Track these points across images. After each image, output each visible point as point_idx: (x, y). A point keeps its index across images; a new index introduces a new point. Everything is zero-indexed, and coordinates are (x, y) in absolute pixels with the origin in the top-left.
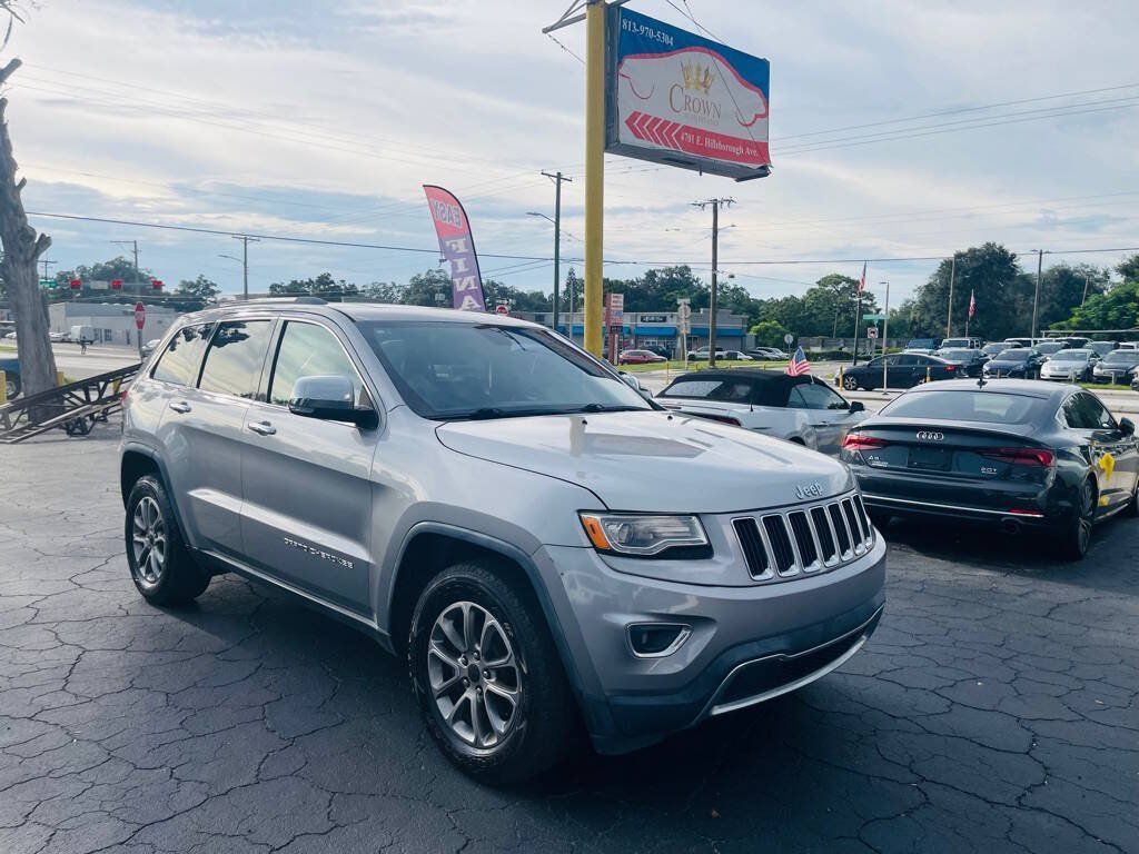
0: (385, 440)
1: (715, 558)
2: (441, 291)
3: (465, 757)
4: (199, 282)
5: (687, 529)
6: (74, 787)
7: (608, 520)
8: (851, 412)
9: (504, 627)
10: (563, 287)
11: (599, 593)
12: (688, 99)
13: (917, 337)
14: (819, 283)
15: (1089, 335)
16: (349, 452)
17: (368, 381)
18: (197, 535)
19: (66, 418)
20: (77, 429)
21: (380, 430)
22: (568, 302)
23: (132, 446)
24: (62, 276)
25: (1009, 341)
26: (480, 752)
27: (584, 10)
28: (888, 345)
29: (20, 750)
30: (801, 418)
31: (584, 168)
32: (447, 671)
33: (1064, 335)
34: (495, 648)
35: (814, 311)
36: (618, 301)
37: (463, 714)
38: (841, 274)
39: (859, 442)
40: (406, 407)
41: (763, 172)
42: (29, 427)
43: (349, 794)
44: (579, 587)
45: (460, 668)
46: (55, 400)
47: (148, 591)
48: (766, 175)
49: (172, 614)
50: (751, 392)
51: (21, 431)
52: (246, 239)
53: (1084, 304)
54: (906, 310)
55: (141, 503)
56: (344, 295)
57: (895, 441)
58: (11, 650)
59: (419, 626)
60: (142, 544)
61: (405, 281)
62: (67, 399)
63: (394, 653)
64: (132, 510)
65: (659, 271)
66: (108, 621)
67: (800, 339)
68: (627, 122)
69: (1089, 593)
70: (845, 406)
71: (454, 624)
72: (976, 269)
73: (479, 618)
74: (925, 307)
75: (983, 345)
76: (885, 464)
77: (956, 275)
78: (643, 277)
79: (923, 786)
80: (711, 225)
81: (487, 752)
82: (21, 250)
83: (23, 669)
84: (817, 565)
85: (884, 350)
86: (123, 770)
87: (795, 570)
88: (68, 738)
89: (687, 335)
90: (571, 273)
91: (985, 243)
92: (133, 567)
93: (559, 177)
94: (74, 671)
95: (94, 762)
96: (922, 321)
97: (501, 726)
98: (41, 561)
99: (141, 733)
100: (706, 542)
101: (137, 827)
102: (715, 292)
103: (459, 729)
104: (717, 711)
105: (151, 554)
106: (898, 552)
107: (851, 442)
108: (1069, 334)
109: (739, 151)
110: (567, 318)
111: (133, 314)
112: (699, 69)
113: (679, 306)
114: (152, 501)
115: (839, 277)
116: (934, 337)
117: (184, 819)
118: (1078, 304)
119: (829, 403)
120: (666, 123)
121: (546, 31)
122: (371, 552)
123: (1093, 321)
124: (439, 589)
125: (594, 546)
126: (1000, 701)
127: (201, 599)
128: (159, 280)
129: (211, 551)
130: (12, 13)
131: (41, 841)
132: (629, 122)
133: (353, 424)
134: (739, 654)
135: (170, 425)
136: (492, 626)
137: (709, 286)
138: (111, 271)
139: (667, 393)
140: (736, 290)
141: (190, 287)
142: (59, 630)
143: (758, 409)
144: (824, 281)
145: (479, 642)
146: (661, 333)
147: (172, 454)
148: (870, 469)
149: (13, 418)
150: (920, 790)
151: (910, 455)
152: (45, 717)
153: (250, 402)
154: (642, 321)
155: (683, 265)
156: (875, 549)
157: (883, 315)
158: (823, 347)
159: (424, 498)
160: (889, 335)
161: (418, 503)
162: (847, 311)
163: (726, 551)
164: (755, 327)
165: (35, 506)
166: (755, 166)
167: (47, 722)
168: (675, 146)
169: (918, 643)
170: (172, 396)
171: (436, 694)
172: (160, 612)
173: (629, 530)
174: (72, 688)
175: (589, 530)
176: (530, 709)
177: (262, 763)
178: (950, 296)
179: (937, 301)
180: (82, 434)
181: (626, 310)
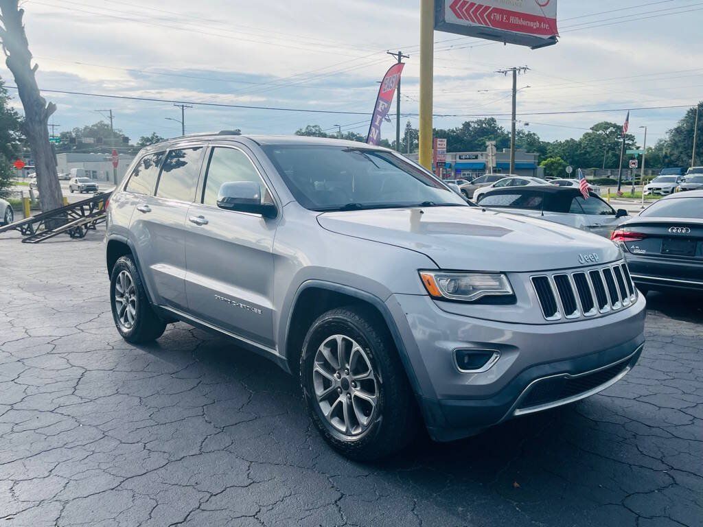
0: (282, 225)
1: (518, 304)
4: (153, 138)
5: (498, 283)
6: (81, 454)
7: (439, 276)
8: (619, 217)
9: (365, 351)
10: (402, 135)
11: (433, 331)
13: (668, 167)
14: (592, 129)
16: (259, 236)
17: (274, 189)
18: (157, 296)
19: (69, 227)
20: (76, 234)
21: (279, 218)
22: (406, 146)
23: (114, 236)
24: (64, 135)
26: (349, 438)
28: (645, 173)
29: (46, 431)
30: (580, 221)
32: (326, 383)
34: (360, 367)
35: (588, 150)
36: (442, 144)
37: (338, 412)
38: (609, 122)
39: (624, 236)
40: (296, 202)
41: (553, 41)
42: (46, 233)
43: (261, 463)
44: (420, 326)
45: (336, 381)
46: (62, 215)
47: (126, 334)
48: (555, 43)
50: (542, 202)
51: (41, 235)
52: (183, 106)
54: (660, 148)
55: (120, 275)
57: (652, 235)
58: (37, 370)
59: (307, 352)
60: (121, 302)
62: (70, 214)
63: (289, 372)
64: (114, 280)
65: (472, 122)
66: (101, 352)
67: (578, 170)
68: (450, 6)
70: (613, 213)
71: (331, 351)
73: (348, 346)
74: (674, 144)
76: (644, 252)
77: (699, 120)
78: (461, 127)
79: (672, 472)
80: (511, 87)
81: (355, 438)
82: (36, 113)
83: (47, 381)
84: (594, 311)
85: (641, 178)
86: (114, 444)
87: (577, 314)
88: (77, 424)
89: (493, 168)
90: (408, 125)
92: (116, 318)
93: (400, 55)
94: (80, 383)
95: (94, 438)
96: (672, 155)
97: (364, 420)
98: (56, 315)
99: (124, 421)
100: (511, 293)
101: (122, 479)
102: (514, 137)
103: (335, 422)
104: (518, 413)
105: (127, 309)
106: (653, 317)
107: (617, 235)
109: (535, 25)
111: (110, 160)
113: (487, 147)
114: (127, 273)
115: (607, 123)
116: (681, 166)
117: (153, 475)
119: (601, 210)
120: (479, 6)
122: (273, 304)
124: (320, 326)
125: (430, 294)
127: (158, 340)
128: (126, 136)
129: (166, 306)
132: (452, 7)
133: (260, 215)
134: (535, 372)
135: (139, 221)
136: (358, 351)
137: (509, 133)
138: (95, 131)
140: (529, 135)
141: (147, 141)
142: (70, 357)
143: (547, 214)
144: (596, 128)
145: (348, 363)
146: (474, 167)
147: (139, 243)
148: (632, 255)
149: (35, 227)
150: (670, 475)
151: (664, 245)
152: (59, 411)
153: (190, 203)
154: (460, 158)
155: (490, 117)
156: (637, 303)
157: (642, 151)
158: (595, 175)
159: (310, 264)
160: (646, 166)
161: (305, 268)
162: (614, 149)
163: (526, 299)
164: (544, 162)
165: (52, 281)
166: (546, 37)
167: (62, 414)
168: (487, 24)
169: (668, 377)
170: (138, 203)
171: (319, 399)
172: (134, 348)
173: (455, 283)
174: (79, 393)
175: (426, 284)
176: (385, 407)
177: (203, 442)
178: (695, 136)
179: (684, 140)
180: (80, 237)
181: (448, 151)
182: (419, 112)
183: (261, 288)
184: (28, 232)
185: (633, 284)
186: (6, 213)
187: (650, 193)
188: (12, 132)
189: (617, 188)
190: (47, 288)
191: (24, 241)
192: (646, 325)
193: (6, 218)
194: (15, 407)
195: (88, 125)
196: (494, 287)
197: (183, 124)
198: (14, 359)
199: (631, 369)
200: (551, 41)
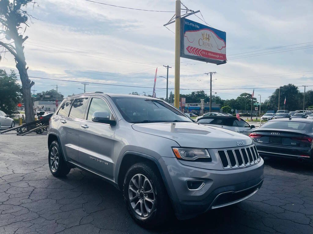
0: (118, 128)
1: (213, 161)
3: (138, 220)
5: (204, 153)
6: (29, 224)
7: (181, 150)
8: (251, 128)
9: (150, 181)
10: (169, 96)
11: (178, 172)
12: (204, 43)
13: (269, 110)
14: (241, 95)
17: (115, 114)
18: (68, 158)
19: (37, 129)
20: (39, 132)
21: (117, 126)
22: (170, 100)
23: (51, 133)
24: (38, 94)
25: (297, 111)
26: (143, 218)
27: (175, 20)
28: (261, 112)
29: (15, 214)
31: (174, 64)
32: (134, 194)
34: (147, 187)
35: (239, 103)
36: (184, 100)
37: (138, 207)
38: (247, 93)
39: (254, 135)
40: (124, 120)
42: (27, 131)
43: (105, 229)
44: (172, 171)
45: (138, 193)
46: (34, 124)
47: (53, 172)
48: (225, 63)
49: (60, 179)
50: (222, 122)
51: (25, 132)
52: (85, 84)
54: (266, 103)
55: (53, 148)
57: (265, 135)
58: (15, 187)
59: (126, 181)
60: (53, 160)
62: (37, 124)
63: (119, 189)
64: (50, 150)
65: (195, 92)
66: (42, 180)
67: (236, 110)
70: (250, 127)
71: (136, 181)
72: (286, 91)
73: (143, 178)
74: (271, 101)
75: (289, 112)
76: (262, 142)
77: (280, 93)
78: (191, 94)
79: (277, 233)
80: (210, 79)
81: (145, 218)
82: (27, 85)
83: (18, 192)
84: (243, 165)
85: (260, 114)
86: (43, 220)
87: (236, 166)
88: (29, 211)
89: (203, 109)
90: (171, 92)
91: (288, 84)
92: (50, 166)
93: (168, 67)
94: (32, 193)
95: (35, 218)
96: (271, 106)
97: (149, 211)
98: (26, 165)
99: (48, 210)
100: (210, 157)
102: (211, 98)
103: (137, 211)
104: (213, 208)
105: (55, 162)
106: (267, 168)
107: (251, 135)
109: (218, 56)
111: (55, 104)
112: (207, 34)
113: (201, 101)
114: (56, 148)
115: (246, 93)
116: (274, 110)
119: (245, 126)
120: (198, 49)
121: (164, 25)
122: (113, 161)
124: (132, 170)
125: (176, 157)
126: (300, 209)
127: (68, 175)
128: (63, 95)
130: (27, 25)
132: (187, 49)
133: (109, 125)
134: (220, 190)
135: (62, 127)
136: (147, 181)
137: (209, 96)
138: (51, 93)
140: (217, 97)
142: (29, 182)
143: (224, 126)
144: (242, 95)
145: (143, 186)
146: (196, 109)
148: (257, 143)
149: (23, 129)
151: (269, 139)
152: (23, 205)
153: (82, 120)
154: (191, 105)
155: (202, 90)
156: (260, 162)
157: (259, 104)
158: (242, 113)
159: (128, 144)
160: (261, 110)
161: (126, 146)
162: (249, 103)
163: (216, 160)
164: (223, 107)
165: (26, 151)
166: (222, 61)
167: (23, 207)
168: (200, 55)
169: (274, 193)
170: (63, 120)
171: (131, 201)
172: (57, 179)
173: (187, 153)
174: (31, 198)
175: (175, 153)
176: (158, 205)
177: (81, 220)
178: (279, 98)
179: (275, 100)
180: (40, 133)
181: (186, 103)
182: (174, 88)
183: (108, 154)
184: (20, 131)
185: (258, 154)
186: (12, 124)
187: (263, 120)
188: (17, 93)
189: (251, 118)
190: (24, 154)
191: (17, 135)
192: (264, 171)
193: (12, 126)
194: (4, 203)
195: (48, 91)
196: (203, 155)
197: (85, 90)
198: (6, 183)
199: (259, 189)
200: (224, 62)
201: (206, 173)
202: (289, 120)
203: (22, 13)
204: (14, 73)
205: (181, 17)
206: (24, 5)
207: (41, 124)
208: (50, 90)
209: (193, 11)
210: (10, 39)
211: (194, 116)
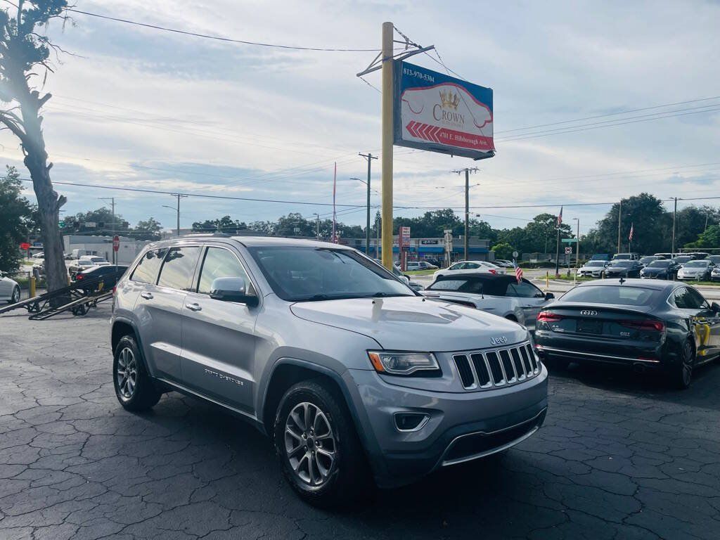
1: (444, 377)
2: (298, 227)
3: (305, 491)
4: (150, 222)
5: (427, 360)
6: (89, 505)
7: (383, 355)
8: (547, 299)
9: (326, 416)
10: (372, 223)
11: (381, 399)
12: (444, 114)
13: (599, 253)
14: (535, 219)
15: (710, 252)
16: (243, 320)
17: (256, 282)
18: (157, 371)
19: (73, 305)
20: (79, 311)
21: (260, 307)
22: (375, 232)
23: (119, 318)
24: (68, 219)
25: (657, 255)
26: (313, 488)
27: (381, 63)
28: (580, 258)
29: (58, 486)
30: (514, 303)
32: (295, 443)
33: (693, 251)
34: (322, 428)
35: (533, 237)
36: (406, 231)
37: (304, 467)
38: (549, 214)
39: (547, 317)
40: (274, 294)
42: (51, 310)
43: (240, 511)
44: (370, 395)
45: (303, 441)
46: (66, 294)
47: (125, 402)
48: (492, 156)
49: (139, 416)
50: (483, 286)
51: (46, 312)
52: (179, 196)
53: (706, 231)
54: (592, 236)
55: (123, 351)
56: (239, 229)
57: (569, 316)
58: (49, 435)
59: (280, 417)
60: (123, 375)
61: (276, 220)
62: (73, 294)
63: (266, 433)
64: (117, 356)
65: (433, 212)
66: (103, 419)
67: (523, 255)
68: (407, 127)
69: (688, 408)
70: (543, 296)
71: (299, 415)
72: (635, 210)
73: (313, 411)
74: (603, 233)
75: (640, 258)
76: (562, 330)
77: (622, 213)
78: (423, 216)
79: (568, 512)
81: (317, 488)
82: (49, 205)
83: (57, 445)
84: (503, 382)
85: (576, 261)
86: (116, 497)
87: (488, 385)
88: (84, 481)
89: (450, 252)
90: (378, 214)
91: (640, 193)
92: (117, 389)
93: (370, 156)
94: (86, 446)
95: (99, 493)
96: (601, 242)
97: (325, 473)
98: (62, 386)
99: (125, 478)
100: (438, 368)
101: (124, 526)
102: (467, 224)
103: (302, 476)
104: (445, 464)
105: (128, 381)
106: (572, 384)
107: (542, 317)
108: (697, 251)
109: (475, 142)
110: (375, 242)
111: (110, 242)
112: (450, 95)
113: (445, 234)
114: (129, 350)
115: (547, 215)
116: (609, 252)
117: (150, 522)
118: (702, 231)
119: (534, 294)
120: (431, 127)
121: (359, 75)
122: (254, 377)
123: (712, 242)
124: (291, 396)
125: (376, 370)
126: (621, 468)
127: (155, 408)
128: (126, 221)
129: (164, 378)
130: (47, 67)
131: (73, 532)
132: (408, 128)
133: (245, 304)
134: (455, 431)
135: (142, 306)
136: (320, 416)
137: (464, 222)
138: (98, 216)
139: (432, 288)
140: (482, 224)
141: (145, 225)
142: (76, 424)
143: (487, 297)
144: (538, 218)
145: (313, 425)
146: (435, 251)
147: (142, 323)
148: (553, 333)
149: (41, 305)
150: (566, 514)
151: (577, 324)
152: (70, 469)
153: (187, 292)
154: (423, 243)
155: (448, 208)
156: (540, 375)
157: (576, 239)
158: (538, 259)
159: (284, 344)
160: (580, 252)
161: (280, 348)
162: (553, 237)
163: (450, 374)
164: (494, 247)
165: (57, 356)
166: (485, 151)
167: (72, 472)
168: (436, 141)
169: (577, 435)
170: (141, 290)
171: (289, 456)
172: (132, 415)
173: (396, 361)
174: (85, 454)
175: (373, 361)
176: (341, 461)
177: (191, 494)
178: (619, 227)
179: (611, 230)
180: (82, 314)
181: (412, 237)
183: (244, 364)
184: (34, 310)
186: (14, 292)
187: (582, 276)
188: (22, 218)
189: (555, 270)
190: (53, 362)
191: (31, 318)
193: (13, 296)
194: (31, 466)
195: (91, 211)
196: (426, 364)
197: (178, 211)
198: (27, 426)
199: (540, 427)
200: (489, 154)
201: (430, 399)
202: (619, 284)
203: (37, 42)
204: (14, 173)
205: (395, 58)
206: (41, 24)
207: (82, 291)
208: (97, 209)
209: (420, 47)
210: (10, 101)
211: (429, 268)
